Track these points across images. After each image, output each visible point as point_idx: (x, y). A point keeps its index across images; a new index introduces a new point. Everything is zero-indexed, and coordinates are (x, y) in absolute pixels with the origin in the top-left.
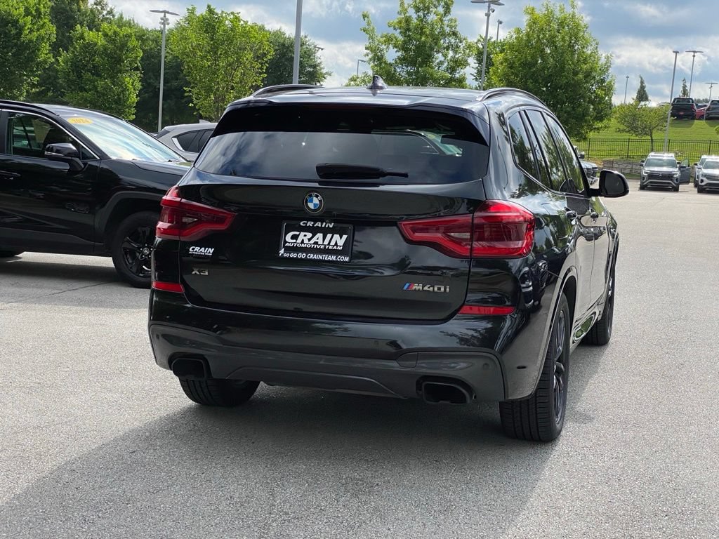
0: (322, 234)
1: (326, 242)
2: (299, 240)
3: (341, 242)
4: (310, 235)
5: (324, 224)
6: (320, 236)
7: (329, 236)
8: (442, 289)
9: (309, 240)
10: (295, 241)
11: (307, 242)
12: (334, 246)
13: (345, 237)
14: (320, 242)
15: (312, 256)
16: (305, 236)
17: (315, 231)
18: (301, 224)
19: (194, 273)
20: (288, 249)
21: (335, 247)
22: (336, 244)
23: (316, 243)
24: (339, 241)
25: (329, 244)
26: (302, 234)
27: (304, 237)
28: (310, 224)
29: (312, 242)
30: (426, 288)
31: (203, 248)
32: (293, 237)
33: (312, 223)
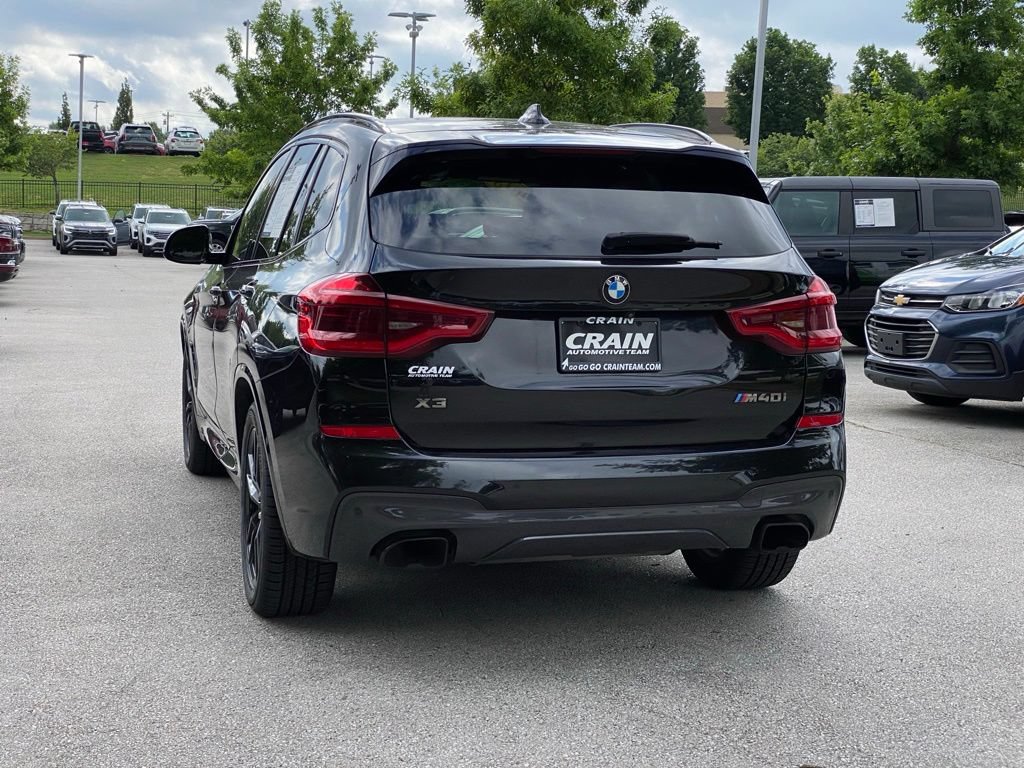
0: (618, 334)
1: (626, 345)
2: (587, 345)
3: (646, 344)
4: (600, 337)
5: (621, 319)
6: (616, 336)
7: (629, 336)
8: (779, 399)
9: (601, 343)
10: (580, 346)
11: (599, 347)
12: (637, 350)
13: (650, 336)
14: (618, 345)
15: (610, 367)
16: (594, 338)
17: (607, 330)
18: (588, 321)
19: (419, 406)
20: (574, 359)
21: (639, 352)
22: (640, 347)
23: (611, 347)
24: (644, 341)
25: (630, 347)
26: (590, 335)
27: (593, 340)
28: (600, 320)
29: (605, 346)
30: (761, 399)
31: (435, 368)
32: (576, 342)
33: (604, 319)
